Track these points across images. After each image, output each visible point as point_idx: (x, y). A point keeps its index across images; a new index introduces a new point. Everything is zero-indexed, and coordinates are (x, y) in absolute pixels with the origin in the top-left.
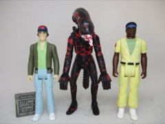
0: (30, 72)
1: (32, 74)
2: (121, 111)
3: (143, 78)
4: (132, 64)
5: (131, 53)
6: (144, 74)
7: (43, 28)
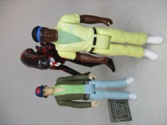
0: (87, 105)
1: (90, 103)
2: (148, 54)
3: (111, 23)
4: (95, 39)
5: (80, 40)
6: (107, 22)
7: (39, 92)
